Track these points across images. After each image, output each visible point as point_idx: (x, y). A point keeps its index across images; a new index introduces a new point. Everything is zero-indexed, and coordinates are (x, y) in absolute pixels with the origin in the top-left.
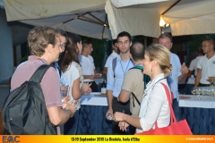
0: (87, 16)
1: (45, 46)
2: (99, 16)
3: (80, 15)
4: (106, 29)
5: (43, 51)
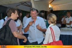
0: (25, 4)
3: (22, 3)
4: (31, 8)
5: (11, 15)
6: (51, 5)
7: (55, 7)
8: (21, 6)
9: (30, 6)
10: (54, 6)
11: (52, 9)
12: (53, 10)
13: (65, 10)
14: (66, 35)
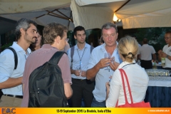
0: (56, 12)
1: (55, 37)
2: (65, 13)
3: (50, 12)
4: (71, 23)
5: (53, 41)
6: (119, 16)
7: (127, 20)
8: (47, 17)
9: (68, 18)
10: (125, 18)
11: (120, 25)
12: (124, 28)
13: (150, 28)
14: (155, 87)
